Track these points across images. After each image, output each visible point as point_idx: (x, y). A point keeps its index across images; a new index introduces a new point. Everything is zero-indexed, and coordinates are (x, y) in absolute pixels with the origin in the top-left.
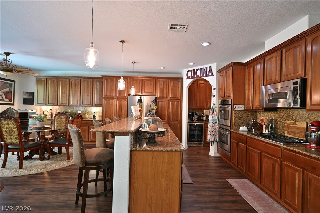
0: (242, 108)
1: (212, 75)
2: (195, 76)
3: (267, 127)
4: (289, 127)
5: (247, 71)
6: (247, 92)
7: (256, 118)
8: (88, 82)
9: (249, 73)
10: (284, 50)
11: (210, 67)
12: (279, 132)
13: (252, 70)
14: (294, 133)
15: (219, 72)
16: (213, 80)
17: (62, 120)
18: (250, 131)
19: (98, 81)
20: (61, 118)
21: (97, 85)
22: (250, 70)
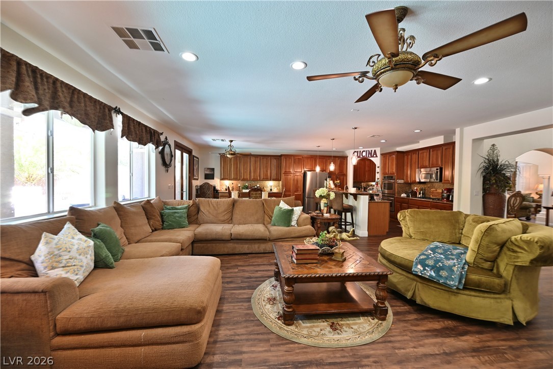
0: (401, 181)
1: (377, 156)
2: (361, 157)
3: (420, 194)
4: (433, 193)
5: (406, 157)
6: (405, 171)
7: (411, 188)
8: (267, 159)
9: (408, 159)
10: (431, 150)
11: (375, 151)
12: (427, 196)
13: (409, 157)
14: (435, 196)
15: (382, 154)
16: (377, 161)
17: (257, 195)
18: (408, 196)
19: (275, 159)
20: (256, 194)
21: (274, 162)
22: (408, 156)
